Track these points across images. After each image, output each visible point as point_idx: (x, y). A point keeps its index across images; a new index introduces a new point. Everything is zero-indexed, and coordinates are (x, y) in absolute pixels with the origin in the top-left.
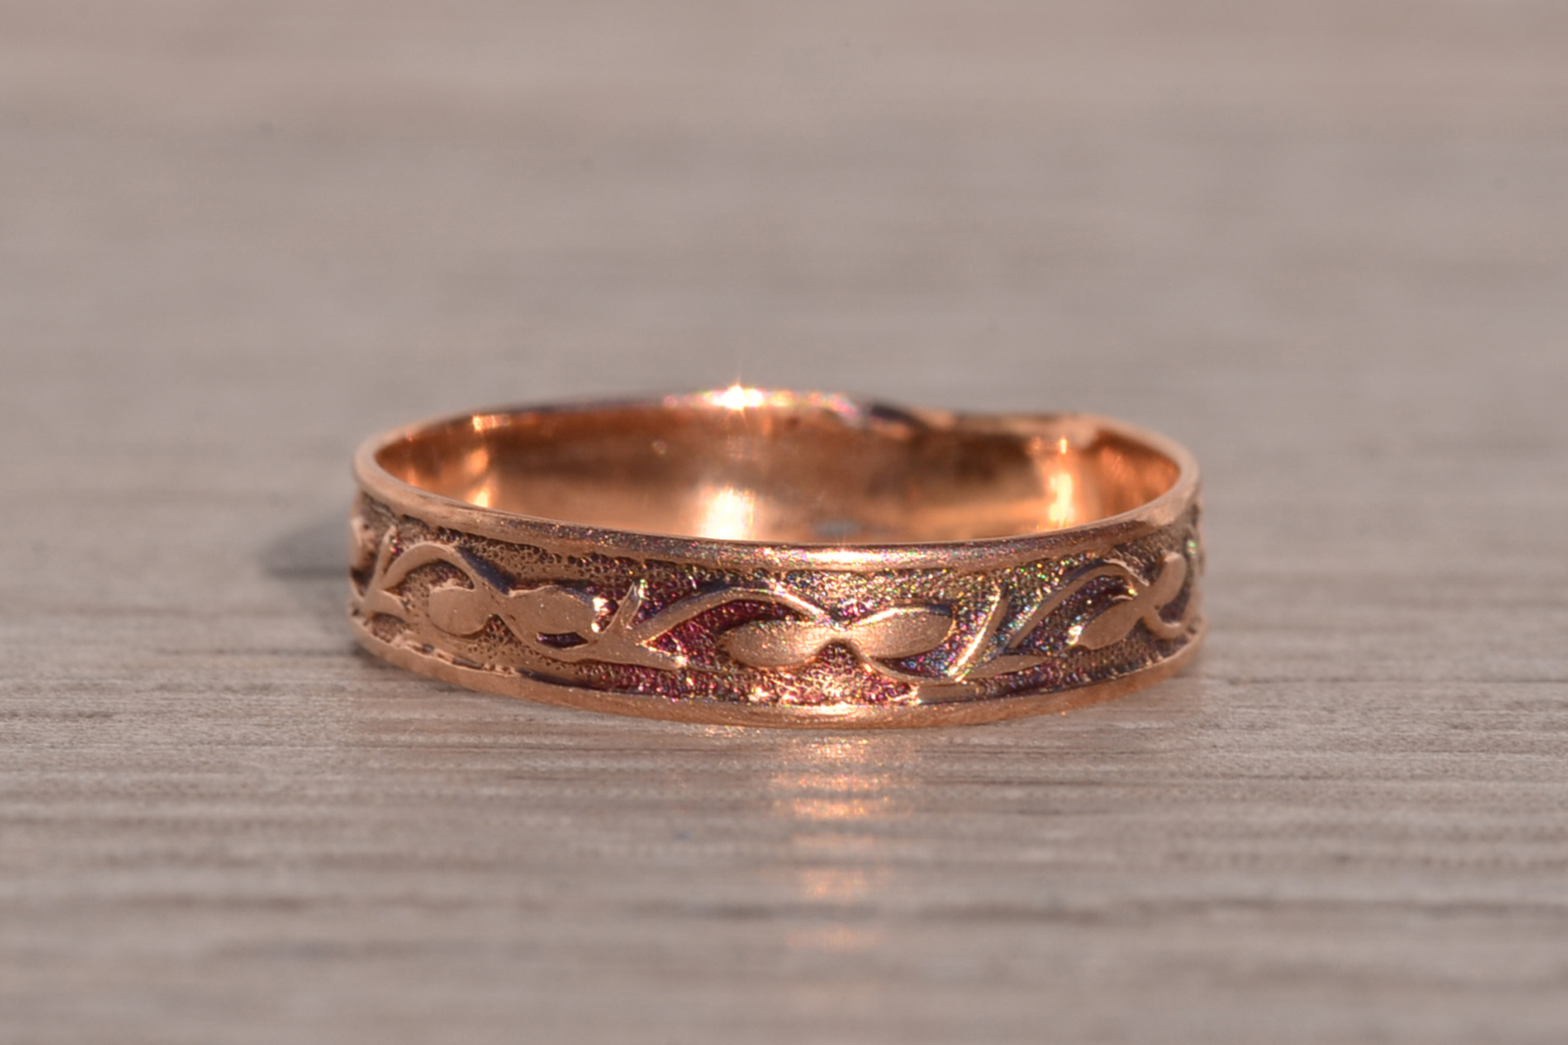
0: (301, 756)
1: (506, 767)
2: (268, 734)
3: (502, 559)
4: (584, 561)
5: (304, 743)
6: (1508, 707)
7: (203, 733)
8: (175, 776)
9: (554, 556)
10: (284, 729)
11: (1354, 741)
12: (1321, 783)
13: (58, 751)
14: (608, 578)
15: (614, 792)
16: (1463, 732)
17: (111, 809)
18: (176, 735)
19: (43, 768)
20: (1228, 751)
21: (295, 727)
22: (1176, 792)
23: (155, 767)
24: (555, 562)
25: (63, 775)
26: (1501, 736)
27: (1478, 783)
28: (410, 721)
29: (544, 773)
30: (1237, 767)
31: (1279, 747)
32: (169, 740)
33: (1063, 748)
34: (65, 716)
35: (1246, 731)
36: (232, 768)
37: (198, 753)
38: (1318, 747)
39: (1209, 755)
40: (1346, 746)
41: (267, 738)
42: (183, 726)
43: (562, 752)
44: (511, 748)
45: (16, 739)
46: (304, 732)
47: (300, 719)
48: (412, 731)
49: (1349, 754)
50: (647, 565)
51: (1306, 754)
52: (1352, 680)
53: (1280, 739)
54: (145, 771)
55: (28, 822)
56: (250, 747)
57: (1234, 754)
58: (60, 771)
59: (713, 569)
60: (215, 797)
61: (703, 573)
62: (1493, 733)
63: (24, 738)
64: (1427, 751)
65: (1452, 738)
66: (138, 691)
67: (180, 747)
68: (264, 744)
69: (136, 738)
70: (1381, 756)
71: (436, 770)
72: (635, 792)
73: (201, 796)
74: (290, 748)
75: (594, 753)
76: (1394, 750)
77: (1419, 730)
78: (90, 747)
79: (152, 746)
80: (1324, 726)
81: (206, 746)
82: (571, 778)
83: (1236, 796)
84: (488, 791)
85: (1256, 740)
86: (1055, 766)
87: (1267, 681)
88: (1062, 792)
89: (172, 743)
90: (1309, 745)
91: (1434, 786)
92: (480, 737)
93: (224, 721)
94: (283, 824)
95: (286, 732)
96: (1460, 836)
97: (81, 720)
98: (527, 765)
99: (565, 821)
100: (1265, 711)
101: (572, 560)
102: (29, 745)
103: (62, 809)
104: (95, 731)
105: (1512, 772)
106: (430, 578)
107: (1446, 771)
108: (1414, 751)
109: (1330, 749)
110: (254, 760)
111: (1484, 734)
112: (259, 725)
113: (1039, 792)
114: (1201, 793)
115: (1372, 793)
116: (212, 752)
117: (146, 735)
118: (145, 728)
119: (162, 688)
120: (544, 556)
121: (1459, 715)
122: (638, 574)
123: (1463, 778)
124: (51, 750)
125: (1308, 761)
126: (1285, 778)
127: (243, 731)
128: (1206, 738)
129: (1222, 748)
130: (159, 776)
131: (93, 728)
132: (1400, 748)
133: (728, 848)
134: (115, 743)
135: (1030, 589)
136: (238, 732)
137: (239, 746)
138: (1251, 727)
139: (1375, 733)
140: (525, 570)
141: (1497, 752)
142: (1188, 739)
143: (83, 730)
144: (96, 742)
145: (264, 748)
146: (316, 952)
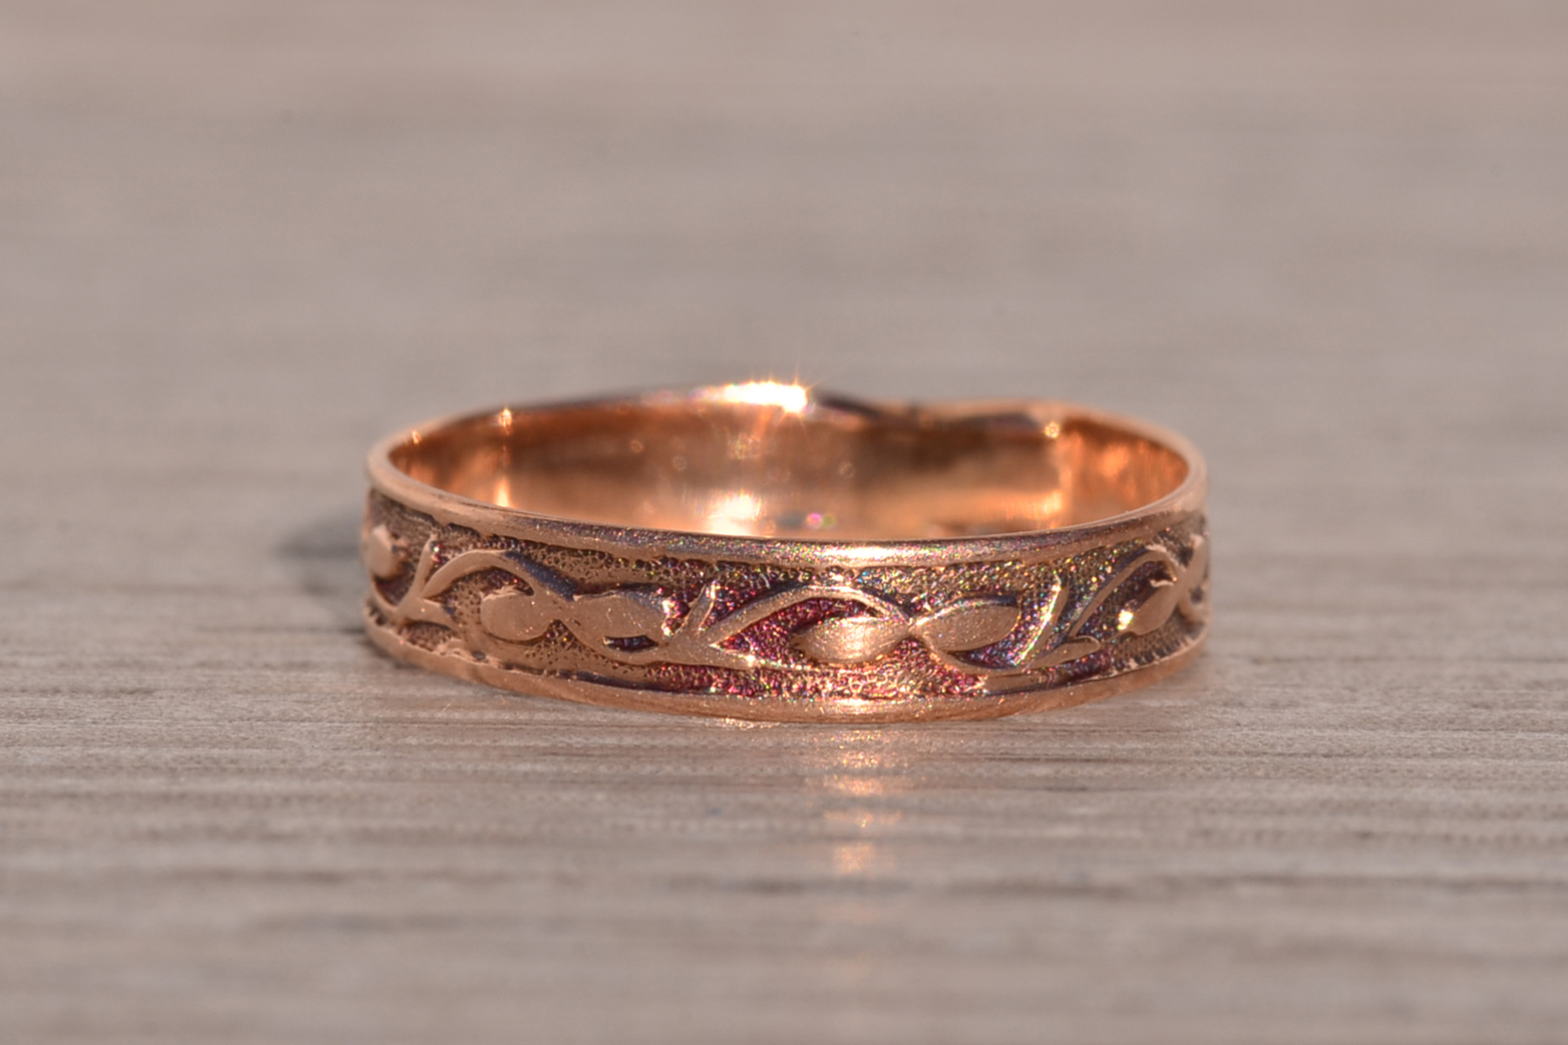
0: (339, 732)
1: (542, 744)
2: (306, 710)
3: (564, 565)
4: (653, 565)
5: (343, 719)
6: (1528, 686)
7: (243, 709)
8: (215, 752)
9: (620, 560)
10: (323, 705)
11: (1376, 720)
12: (1344, 760)
13: (100, 726)
14: (679, 581)
15: (648, 769)
16: (1483, 710)
17: (154, 784)
18: (216, 711)
19: (86, 743)
20: (1253, 730)
21: (333, 704)
22: (1200, 770)
23: (196, 743)
24: (623, 567)
25: (105, 751)
26: (1520, 715)
27: (1498, 762)
28: (447, 698)
29: (578, 749)
30: (1260, 744)
31: (1302, 726)
32: (208, 716)
33: (1089, 726)
34: (107, 693)
35: (1269, 710)
36: (272, 744)
37: (239, 730)
38: (1341, 726)
39: (1233, 733)
40: (1369, 725)
41: (306, 715)
42: (223, 702)
43: (596, 729)
44: (546, 724)
45: (59, 714)
46: (343, 708)
47: (338, 696)
48: (449, 708)
49: (1371, 733)
50: (719, 567)
51: (1328, 733)
52: (1373, 659)
53: (1303, 717)
54: (186, 747)
55: (71, 796)
56: (289, 724)
57: (1258, 732)
58: (103, 747)
59: (787, 569)
60: (256, 772)
61: (777, 572)
62: (1513, 712)
63: (66, 714)
64: (1447, 729)
65: (1471, 717)
66: (179, 668)
67: (221, 723)
68: (303, 721)
69: (176, 714)
70: (1402, 734)
71: (472, 747)
72: (669, 769)
73: (241, 771)
74: (328, 725)
75: (628, 729)
76: (1415, 729)
77: (1440, 709)
78: (132, 723)
79: (192, 722)
80: (1346, 705)
81: (246, 722)
82: (605, 754)
83: (1260, 773)
84: (524, 767)
85: (1280, 719)
86: (1082, 744)
87: (1290, 660)
88: (1089, 769)
89: (212, 719)
90: (1332, 723)
91: (1456, 764)
92: (515, 714)
93: (263, 698)
94: (322, 799)
95: (324, 709)
96: (1481, 814)
97: (123, 696)
98: (562, 742)
99: (600, 796)
100: (1287, 690)
101: (640, 563)
102: (72, 721)
103: (104, 784)
104: (136, 707)
105: (1532, 750)
106: (481, 586)
107: (1467, 750)
108: (1434, 729)
109: (1353, 728)
110: (293, 736)
111: (1504, 713)
112: (298, 702)
113: (1066, 770)
114: (1225, 770)
115: (1394, 771)
116: (252, 728)
117: (187, 711)
118: (187, 704)
119: (202, 665)
120: (610, 559)
121: (1479, 694)
122: (709, 576)
123: (1483, 756)
124: (94, 726)
125: (1330, 739)
126: (1308, 755)
127: (282, 707)
128: (1230, 716)
129: (1245, 726)
130: (200, 751)
131: (134, 704)
132: (1421, 726)
133: (761, 823)
134: (156, 719)
135: (1087, 577)
136: (277, 709)
137: (279, 722)
138: (1275, 705)
139: (1396, 712)
140: (589, 575)
141: (1517, 731)
142: (1212, 717)
143: (124, 706)
144: (137, 718)
145: (302, 724)
146: (355, 925)
